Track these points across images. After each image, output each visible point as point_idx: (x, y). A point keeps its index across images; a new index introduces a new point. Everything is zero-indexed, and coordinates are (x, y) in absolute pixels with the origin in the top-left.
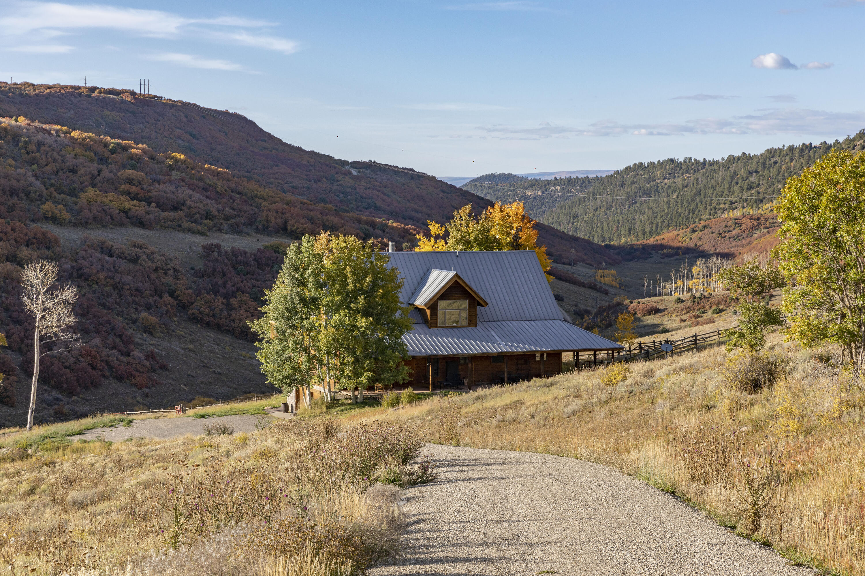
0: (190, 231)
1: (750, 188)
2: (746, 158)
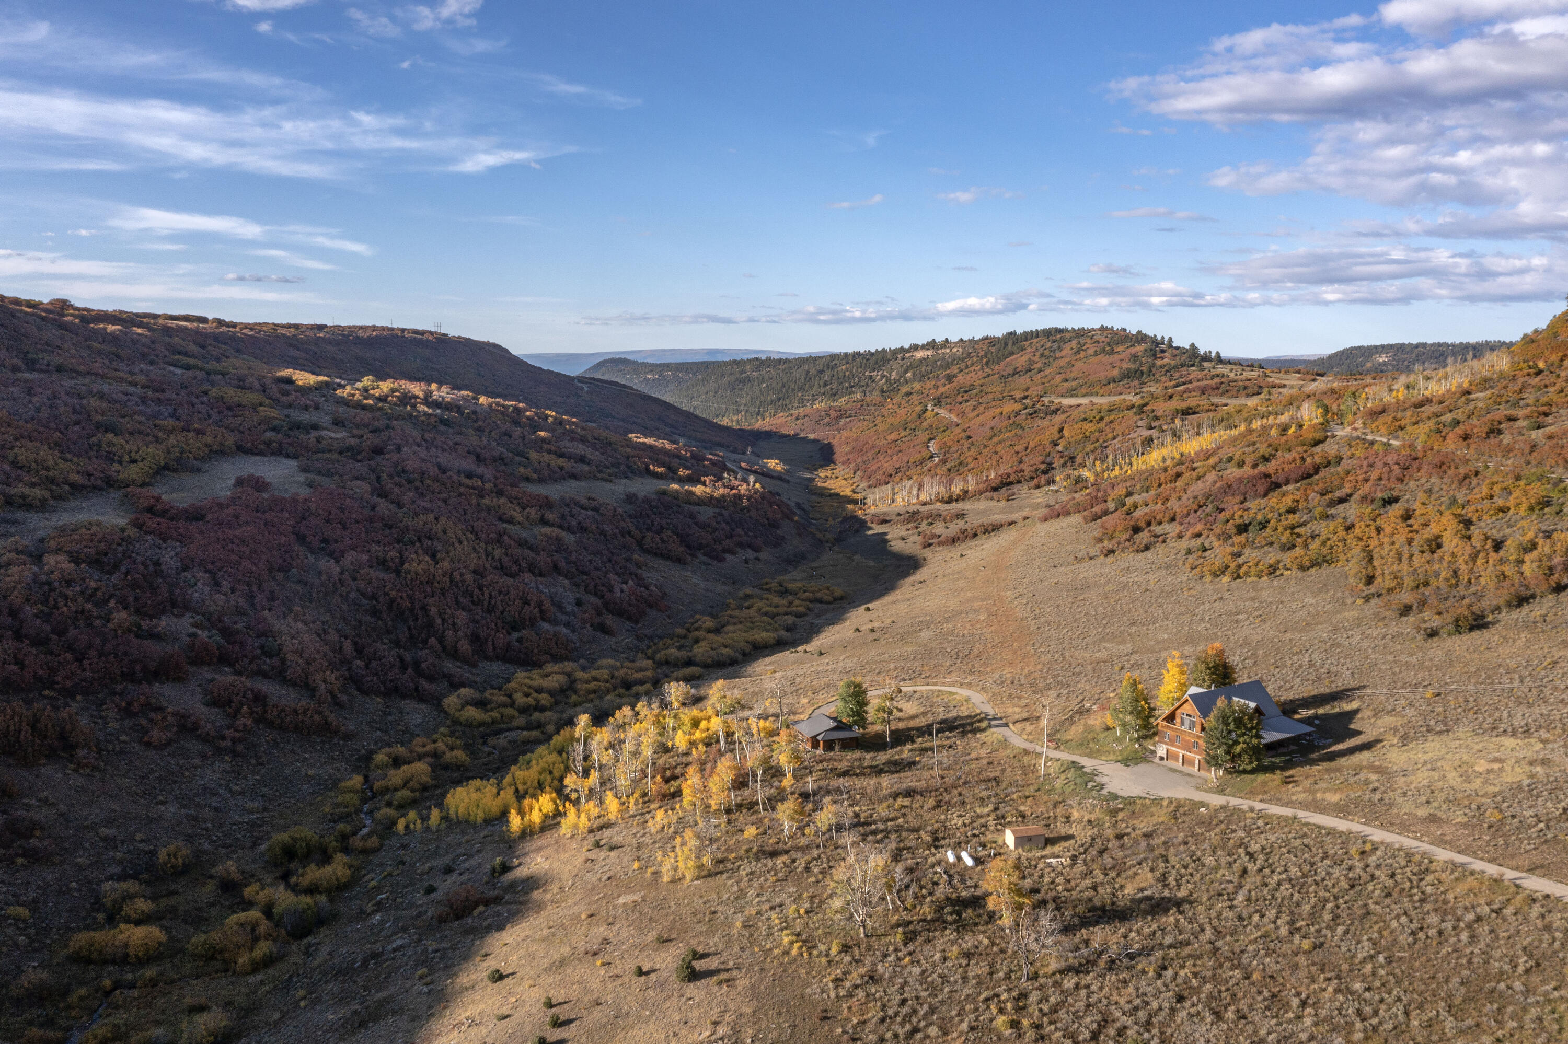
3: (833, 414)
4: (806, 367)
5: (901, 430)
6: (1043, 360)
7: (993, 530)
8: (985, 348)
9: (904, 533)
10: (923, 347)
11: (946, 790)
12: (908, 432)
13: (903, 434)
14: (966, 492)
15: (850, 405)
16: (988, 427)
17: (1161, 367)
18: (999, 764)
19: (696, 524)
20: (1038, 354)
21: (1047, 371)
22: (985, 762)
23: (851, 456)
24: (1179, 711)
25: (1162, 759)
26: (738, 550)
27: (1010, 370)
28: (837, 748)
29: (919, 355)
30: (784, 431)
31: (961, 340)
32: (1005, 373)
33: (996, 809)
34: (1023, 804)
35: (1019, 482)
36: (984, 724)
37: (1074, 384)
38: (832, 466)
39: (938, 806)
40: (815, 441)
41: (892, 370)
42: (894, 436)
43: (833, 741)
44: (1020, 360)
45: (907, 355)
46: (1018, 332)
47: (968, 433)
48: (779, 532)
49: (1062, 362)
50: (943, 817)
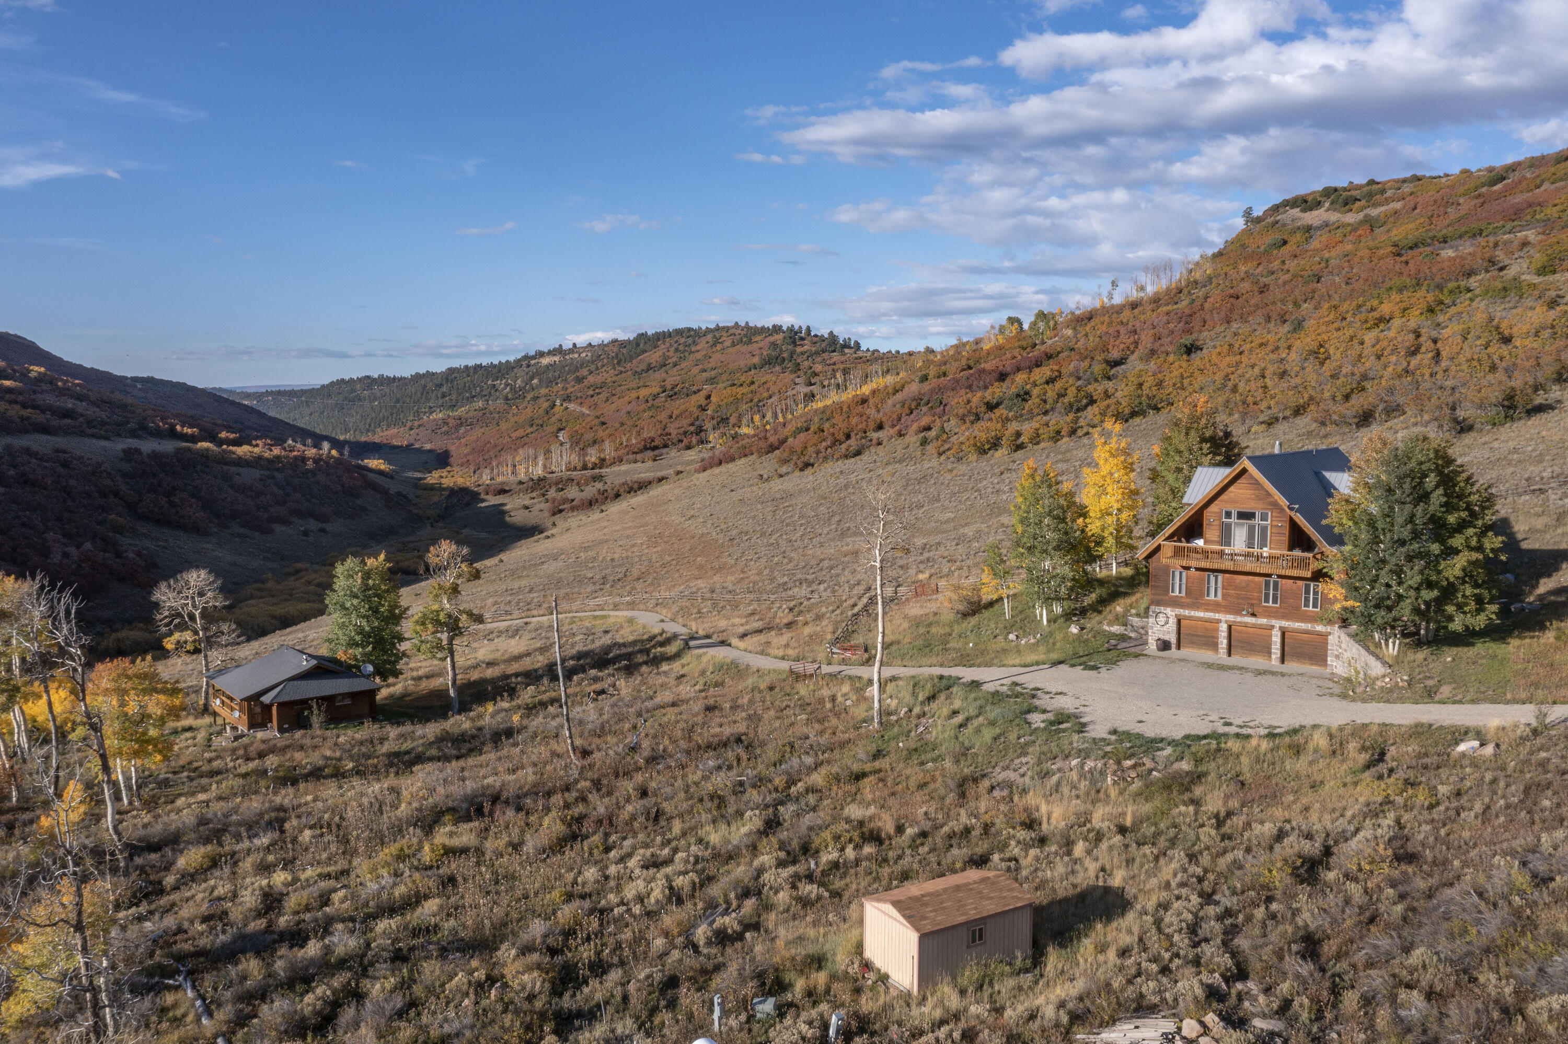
0: (93, 436)
1: (444, 396)
2: (430, 375)
3: (452, 423)
4: (423, 382)
5: (527, 427)
6: (678, 354)
7: (640, 488)
8: (615, 350)
9: (527, 502)
10: (551, 353)
11: (597, 784)
12: (535, 428)
13: (529, 431)
14: (604, 460)
15: (470, 414)
16: (624, 411)
17: (802, 353)
18: (735, 708)
19: (232, 487)
20: (672, 349)
21: (683, 365)
22: (698, 707)
23: (470, 457)
24: (1214, 508)
25: (1165, 645)
26: (294, 519)
27: (643, 366)
28: (316, 720)
29: (545, 361)
30: (395, 442)
31: (590, 344)
32: (639, 370)
33: (772, 825)
34: (854, 797)
35: (666, 446)
36: (672, 649)
37: (713, 373)
38: (449, 468)
39: (573, 835)
40: (430, 451)
41: (517, 378)
42: (520, 432)
43: (305, 703)
44: (654, 357)
45: (533, 362)
46: (649, 333)
47: (602, 419)
48: (359, 502)
49: (698, 356)
50: (591, 874)
